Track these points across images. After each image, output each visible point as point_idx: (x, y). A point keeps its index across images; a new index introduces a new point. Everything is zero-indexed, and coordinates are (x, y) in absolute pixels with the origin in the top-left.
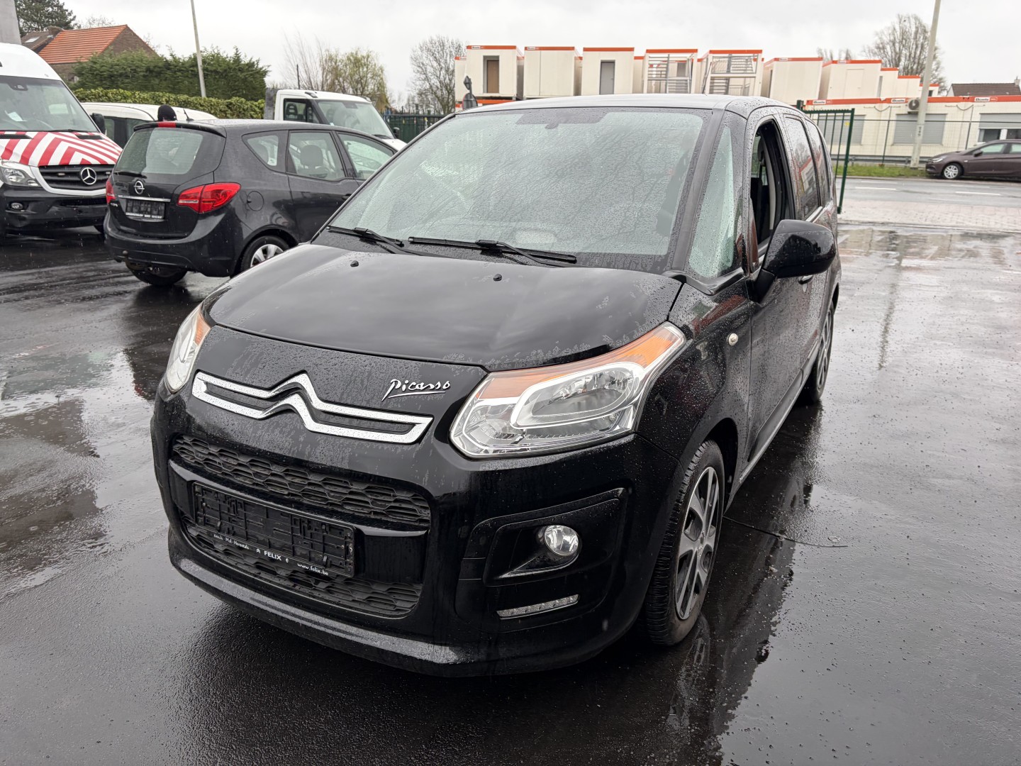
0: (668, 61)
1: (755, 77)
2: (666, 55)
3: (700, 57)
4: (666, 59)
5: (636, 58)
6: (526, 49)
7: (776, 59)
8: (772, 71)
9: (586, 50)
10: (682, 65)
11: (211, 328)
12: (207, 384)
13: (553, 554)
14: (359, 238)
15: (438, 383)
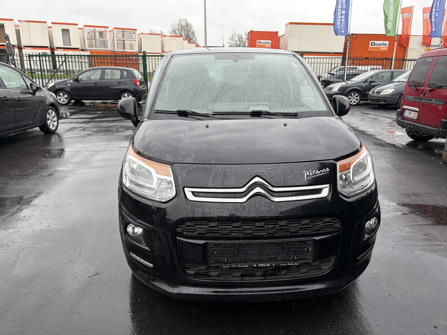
0: (95, 31)
1: (135, 40)
2: (93, 28)
3: (109, 30)
4: (94, 30)
5: (79, 29)
6: (19, 21)
7: (142, 33)
8: (141, 38)
9: (52, 23)
10: (101, 34)
11: (171, 165)
12: (193, 192)
13: (367, 229)
14: (177, 115)
15: (324, 169)
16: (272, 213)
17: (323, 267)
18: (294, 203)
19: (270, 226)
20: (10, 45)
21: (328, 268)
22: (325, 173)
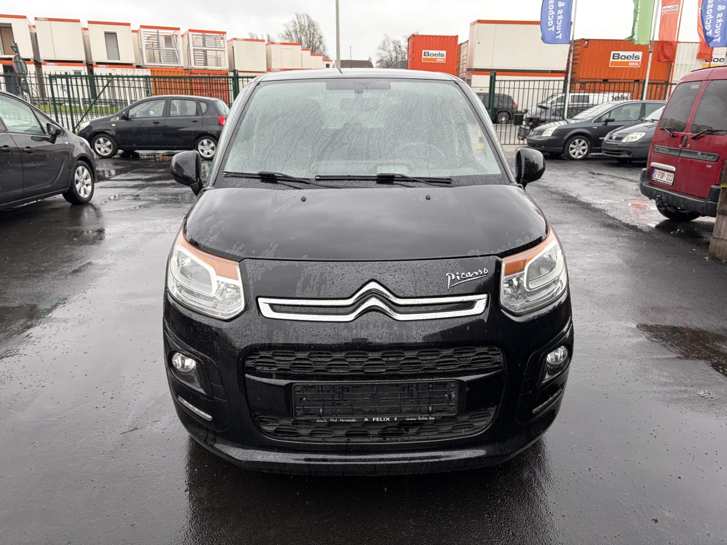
0: (158, 35)
1: (224, 51)
2: (155, 30)
3: (182, 34)
4: (156, 34)
5: (133, 31)
6: (36, 19)
7: (235, 39)
8: (233, 47)
9: (90, 22)
10: (168, 39)
11: (239, 262)
12: (272, 306)
13: (551, 365)
14: (260, 180)
15: (480, 271)
16: (393, 338)
17: (475, 424)
18: (429, 323)
19: (391, 359)
20: (20, 59)
21: (485, 426)
22: (481, 275)
